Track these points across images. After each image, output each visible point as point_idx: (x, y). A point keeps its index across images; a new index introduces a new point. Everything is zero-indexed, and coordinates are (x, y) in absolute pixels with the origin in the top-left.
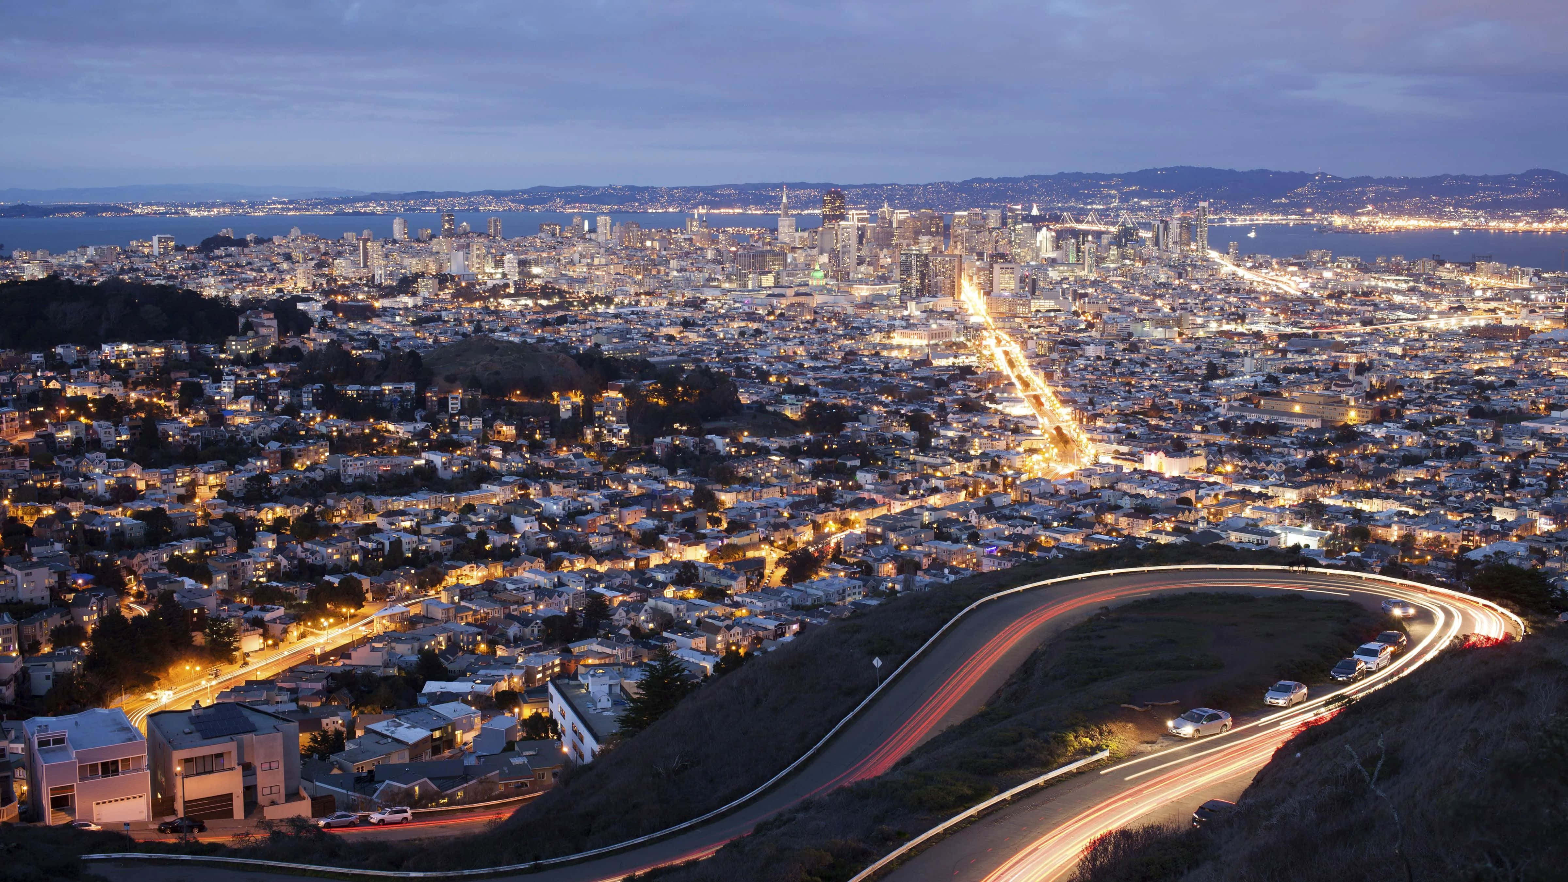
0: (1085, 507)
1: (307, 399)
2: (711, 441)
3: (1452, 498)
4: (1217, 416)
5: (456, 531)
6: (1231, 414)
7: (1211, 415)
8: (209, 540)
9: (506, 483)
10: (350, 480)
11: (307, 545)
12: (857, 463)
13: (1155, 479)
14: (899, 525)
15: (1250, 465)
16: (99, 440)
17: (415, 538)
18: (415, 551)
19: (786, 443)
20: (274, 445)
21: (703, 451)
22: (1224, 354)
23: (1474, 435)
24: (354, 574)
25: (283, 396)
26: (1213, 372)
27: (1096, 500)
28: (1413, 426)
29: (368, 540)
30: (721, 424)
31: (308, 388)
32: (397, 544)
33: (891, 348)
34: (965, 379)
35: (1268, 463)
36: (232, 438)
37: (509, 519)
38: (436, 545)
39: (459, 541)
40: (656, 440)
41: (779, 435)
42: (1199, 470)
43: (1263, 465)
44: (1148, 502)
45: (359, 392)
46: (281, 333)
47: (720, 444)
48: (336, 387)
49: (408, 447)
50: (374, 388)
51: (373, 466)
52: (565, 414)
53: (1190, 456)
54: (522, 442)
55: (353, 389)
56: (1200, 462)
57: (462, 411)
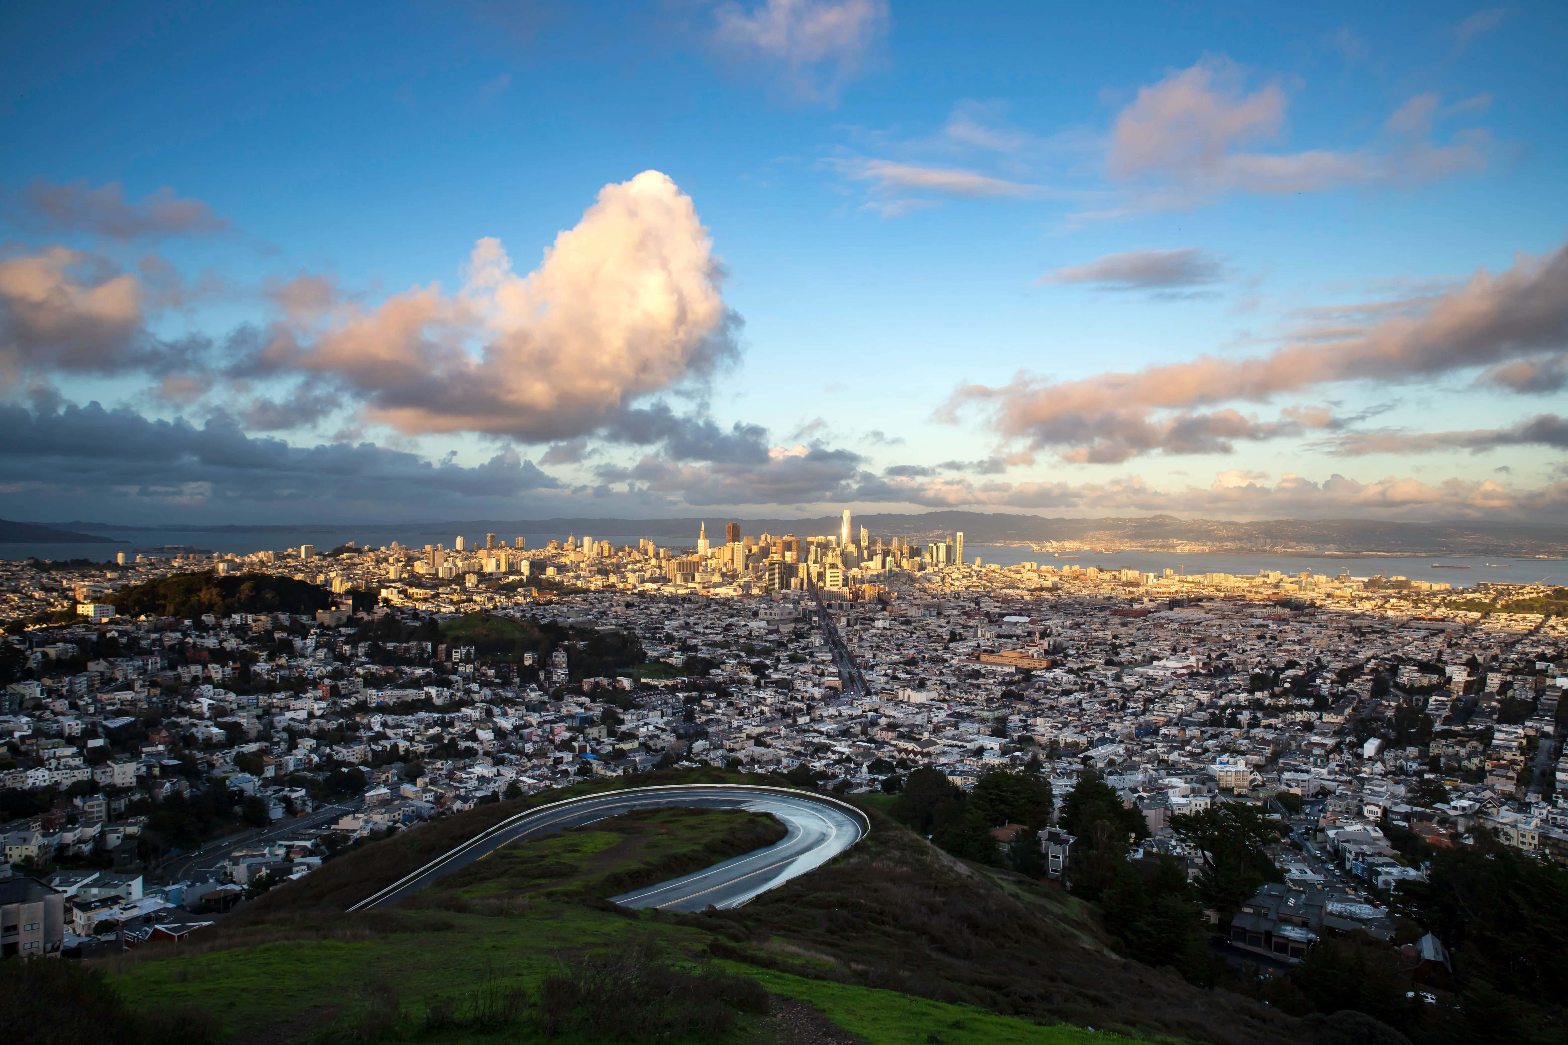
0: (855, 724)
1: (361, 651)
2: (619, 681)
3: (1086, 717)
4: (951, 666)
5: (437, 738)
6: (961, 664)
7: (947, 665)
8: (268, 744)
9: (477, 708)
10: (374, 705)
11: (335, 747)
12: (714, 695)
13: (904, 706)
14: (732, 736)
15: (965, 696)
16: (211, 677)
17: (408, 743)
18: (407, 750)
19: (669, 683)
20: (327, 681)
21: (614, 687)
22: (964, 627)
23: (1105, 676)
24: (361, 767)
25: (347, 648)
26: (954, 637)
27: (863, 720)
28: (1070, 671)
29: (377, 744)
30: (630, 670)
31: (362, 644)
32: (395, 747)
34: (798, 642)
35: (977, 695)
36: (301, 676)
37: (474, 731)
38: (421, 748)
39: (437, 745)
40: (585, 680)
41: (667, 678)
42: (933, 700)
43: (973, 696)
44: (896, 721)
45: (395, 647)
46: (355, 609)
47: (626, 683)
48: (380, 643)
49: (416, 683)
50: (405, 645)
51: (390, 696)
52: (527, 663)
53: (928, 691)
54: (497, 680)
55: (390, 646)
56: (934, 695)
57: (461, 660)
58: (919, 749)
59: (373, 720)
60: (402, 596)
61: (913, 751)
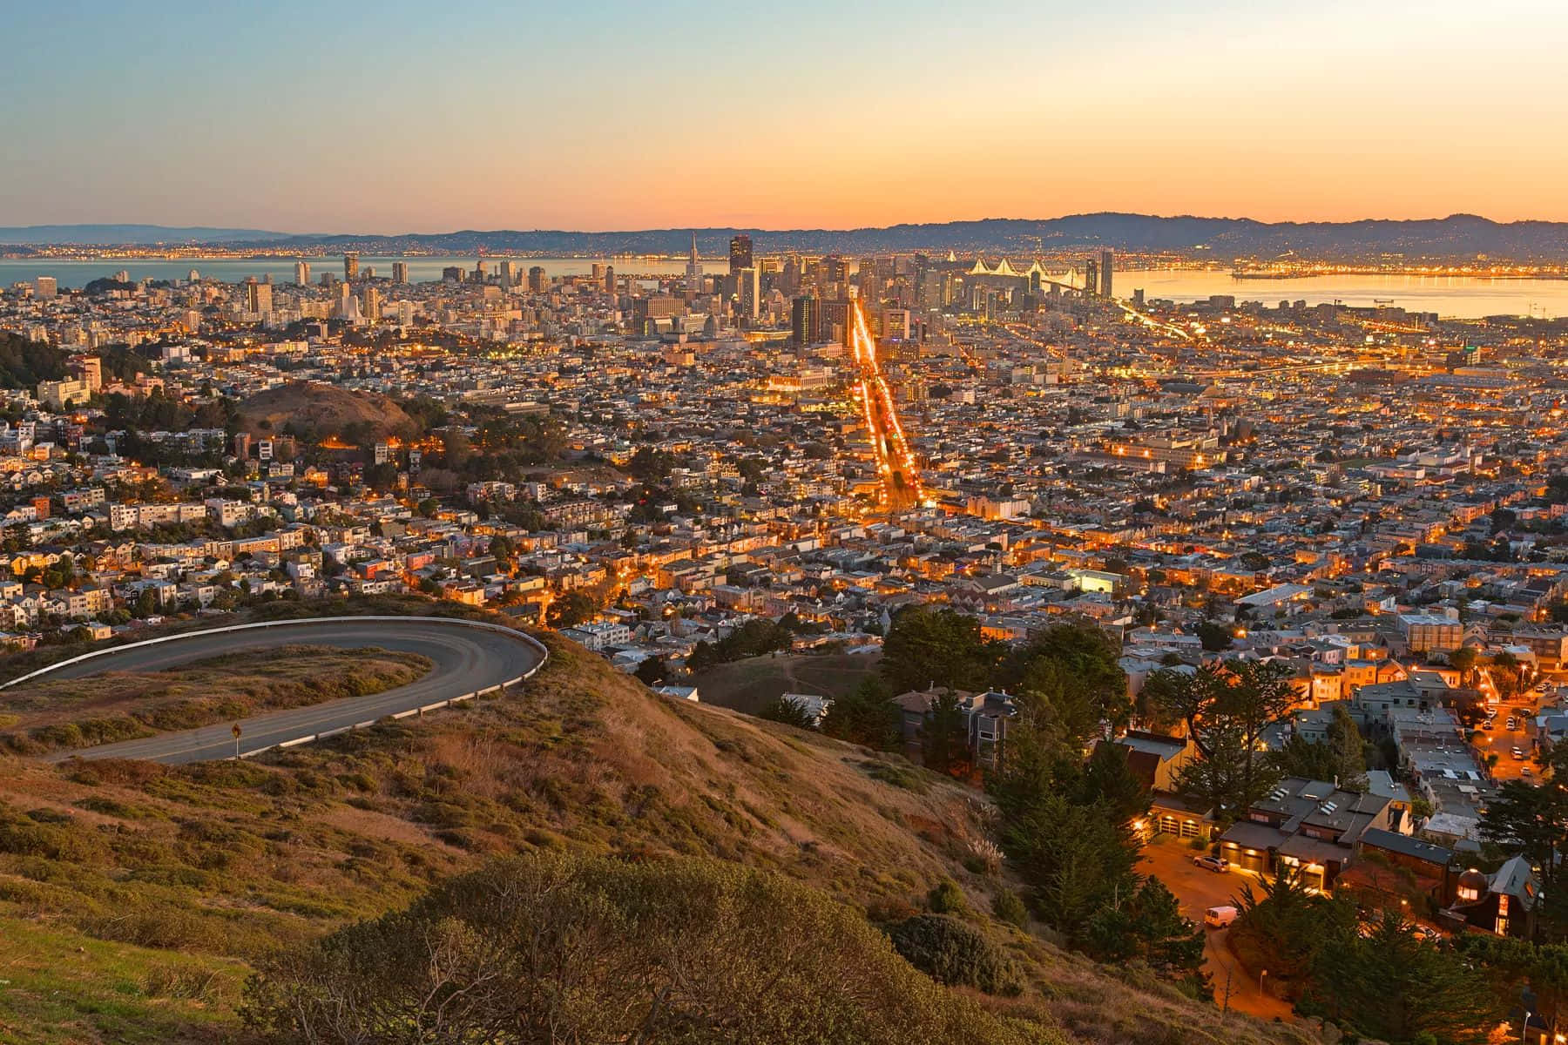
1: (109, 445)
2: (527, 487)
4: (1061, 462)
5: (222, 579)
6: (1079, 458)
7: (1056, 460)
9: (291, 530)
10: (121, 529)
11: (52, 592)
12: (674, 508)
19: (606, 488)
21: (519, 496)
22: (1097, 401)
26: (1076, 417)
27: (904, 545)
28: (1256, 470)
29: (123, 588)
30: (546, 471)
31: (111, 434)
33: (762, 393)
34: (824, 425)
39: (220, 588)
40: (472, 486)
41: (601, 481)
42: (1021, 514)
44: (957, 546)
45: (166, 438)
46: (106, 380)
47: (540, 492)
48: (141, 433)
49: (195, 494)
50: (181, 435)
51: (150, 514)
52: (379, 461)
53: (1014, 500)
54: (333, 489)
55: (157, 436)
56: (1026, 507)
57: (273, 459)
58: (984, 590)
59: (120, 551)
60: (197, 358)
61: (972, 593)
